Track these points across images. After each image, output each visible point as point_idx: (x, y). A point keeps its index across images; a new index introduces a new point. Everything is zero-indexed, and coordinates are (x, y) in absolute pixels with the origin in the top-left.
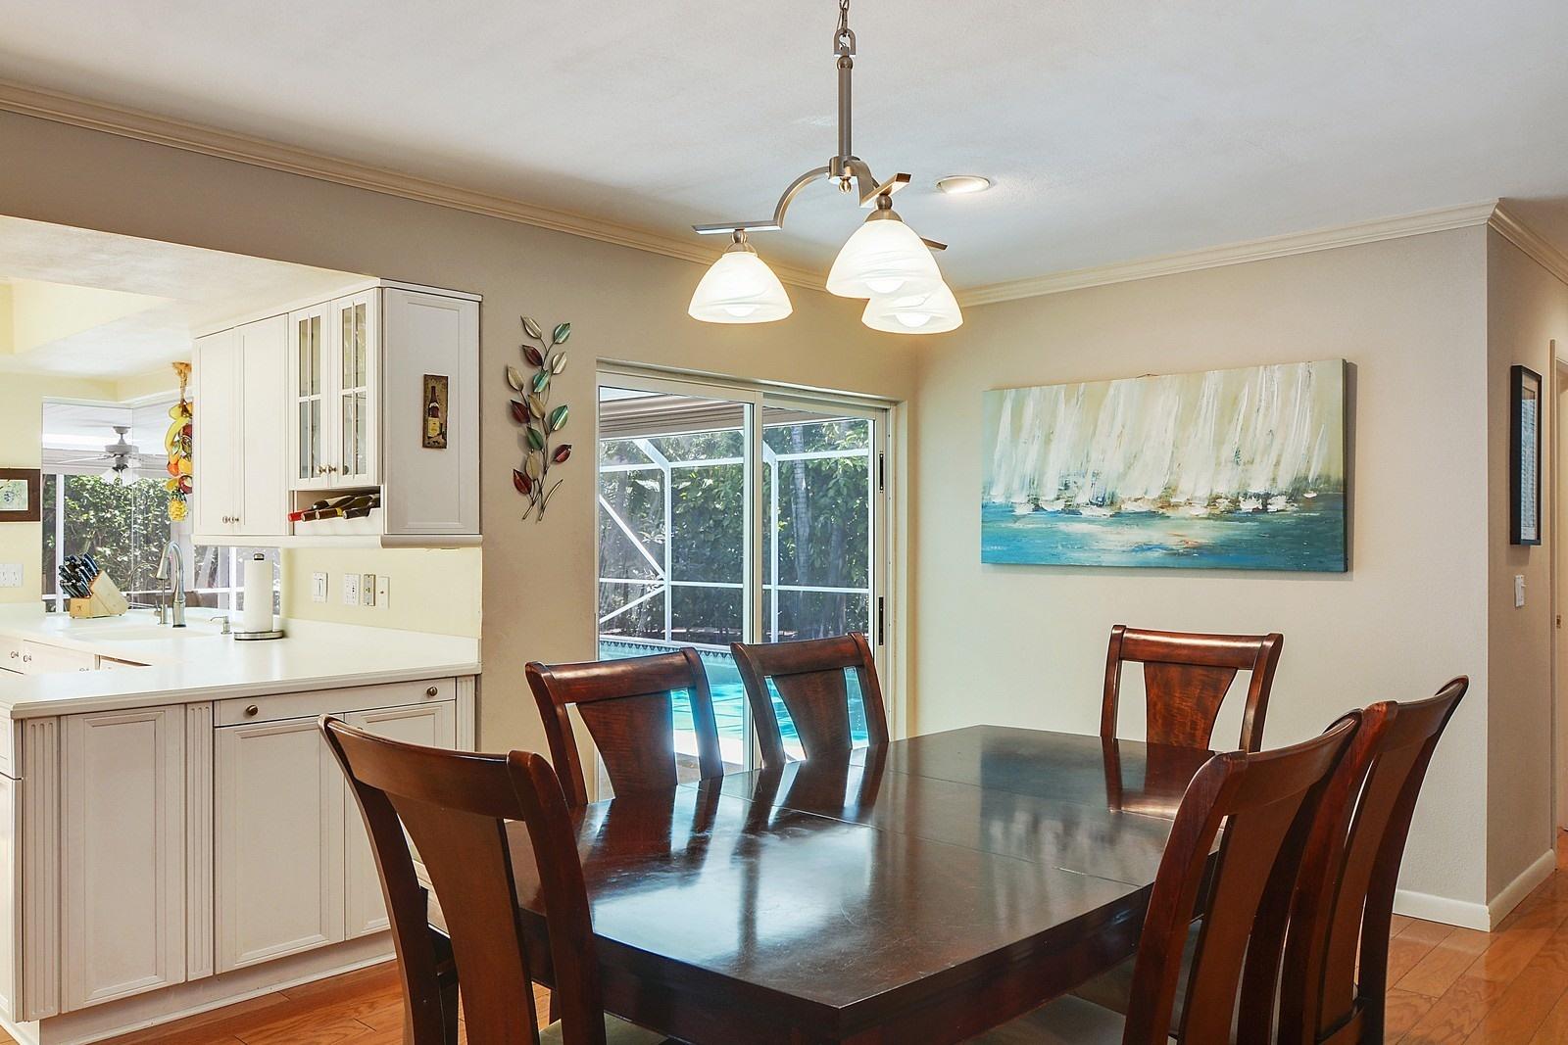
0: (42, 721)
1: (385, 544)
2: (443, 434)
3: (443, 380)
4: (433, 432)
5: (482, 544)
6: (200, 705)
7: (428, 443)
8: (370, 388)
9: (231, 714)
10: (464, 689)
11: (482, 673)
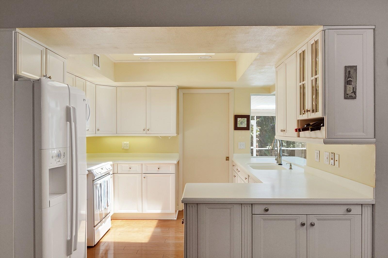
0: (192, 205)
1: (325, 143)
2: (355, 92)
3: (355, 68)
4: (349, 92)
5: (375, 143)
6: (247, 205)
7: (347, 97)
8: (320, 76)
9: (258, 210)
10: (366, 211)
11: (375, 204)
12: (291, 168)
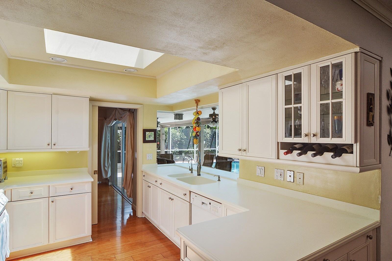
3: (373, 95)
4: (371, 119)
5: (381, 169)
7: (369, 124)
11: (381, 226)
12: (219, 180)
